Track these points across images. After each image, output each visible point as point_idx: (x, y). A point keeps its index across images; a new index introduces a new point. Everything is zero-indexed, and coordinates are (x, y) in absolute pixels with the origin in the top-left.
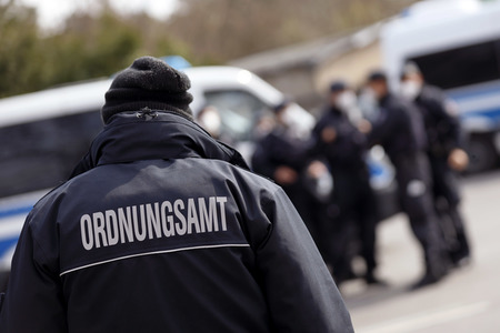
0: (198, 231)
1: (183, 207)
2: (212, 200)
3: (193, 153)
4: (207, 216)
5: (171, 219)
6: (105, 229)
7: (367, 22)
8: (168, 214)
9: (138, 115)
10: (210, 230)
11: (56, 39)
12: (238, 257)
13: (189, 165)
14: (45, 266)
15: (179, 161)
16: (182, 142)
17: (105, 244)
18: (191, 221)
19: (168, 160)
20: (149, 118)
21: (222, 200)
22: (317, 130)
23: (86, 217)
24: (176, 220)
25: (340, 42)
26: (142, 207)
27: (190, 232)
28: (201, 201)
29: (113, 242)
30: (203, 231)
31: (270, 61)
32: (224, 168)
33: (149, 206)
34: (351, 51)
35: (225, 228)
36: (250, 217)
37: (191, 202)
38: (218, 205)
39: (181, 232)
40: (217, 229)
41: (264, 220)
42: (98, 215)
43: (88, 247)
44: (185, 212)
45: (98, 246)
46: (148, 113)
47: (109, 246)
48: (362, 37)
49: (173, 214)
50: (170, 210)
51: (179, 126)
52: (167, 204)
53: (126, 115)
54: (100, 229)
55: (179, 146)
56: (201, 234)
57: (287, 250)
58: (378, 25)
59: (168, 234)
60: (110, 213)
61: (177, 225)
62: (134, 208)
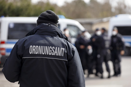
0: (57, 55)
1: (54, 49)
2: (61, 48)
3: (58, 36)
4: (59, 52)
5: (51, 51)
6: (35, 50)
7: (107, 16)
8: (50, 49)
9: (47, 24)
10: (59, 55)
11: (35, 6)
12: (65, 63)
13: (57, 39)
14: (19, 55)
15: (55, 37)
16: (56, 33)
17: (35, 53)
18: (56, 52)
19: (52, 37)
20: (49, 26)
21: (64, 49)
22: (91, 38)
23: (31, 46)
24: (52, 51)
25: (100, 20)
26: (45, 47)
27: (55, 55)
28: (59, 48)
29: (37, 53)
30: (58, 55)
31: (83, 21)
32: (65, 41)
33: (46, 47)
34: (102, 22)
35: (63, 56)
36: (69, 54)
37: (56, 48)
38: (62, 50)
39: (53, 54)
40: (61, 55)
41: (72, 55)
42: (34, 46)
43: (31, 53)
44: (54, 50)
45: (33, 53)
46: (50, 25)
47: (35, 54)
48: (105, 19)
49: (52, 50)
50: (51, 49)
51: (56, 29)
52: (51, 47)
53: (44, 24)
54: (34, 50)
55: (55, 34)
56: (57, 56)
57: (75, 63)
58: (109, 18)
59: (50, 54)
60: (37, 46)
61: (52, 52)
62: (43, 46)
